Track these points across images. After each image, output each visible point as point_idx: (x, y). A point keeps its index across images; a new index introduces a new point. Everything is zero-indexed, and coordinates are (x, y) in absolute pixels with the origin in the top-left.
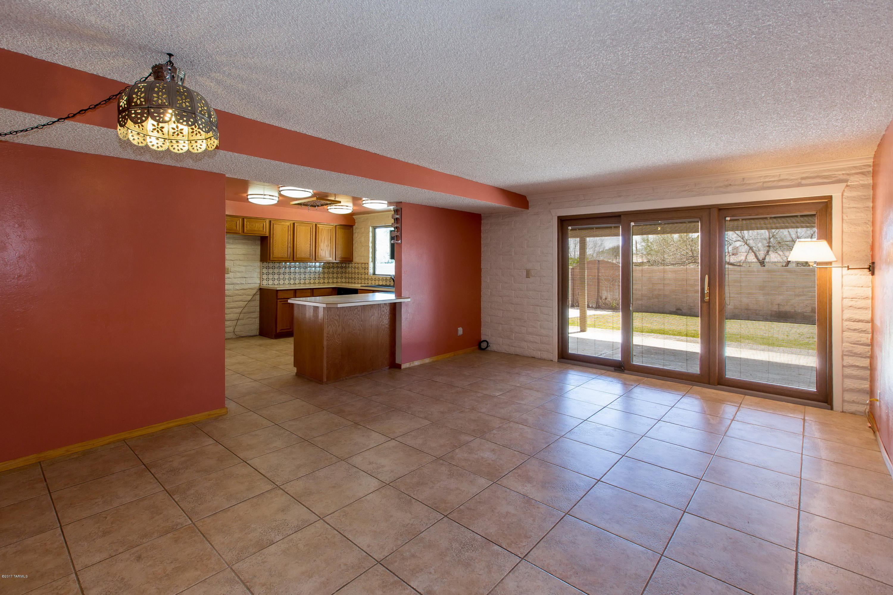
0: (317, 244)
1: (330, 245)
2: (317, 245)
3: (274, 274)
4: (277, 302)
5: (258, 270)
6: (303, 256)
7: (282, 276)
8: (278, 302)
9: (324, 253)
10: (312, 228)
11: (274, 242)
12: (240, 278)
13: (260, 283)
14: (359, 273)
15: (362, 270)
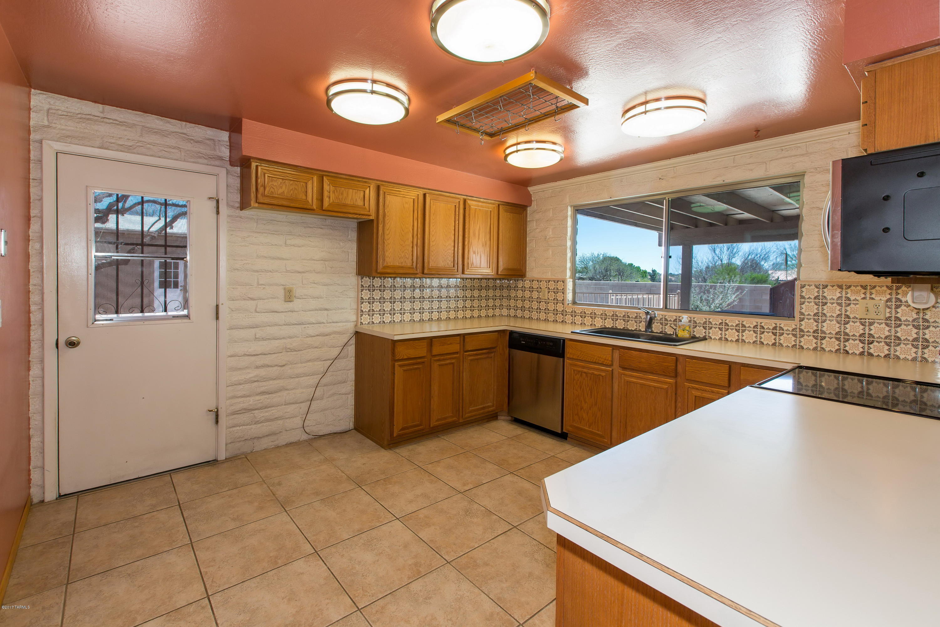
0: (466, 239)
1: (488, 243)
2: (466, 243)
3: (382, 300)
4: (394, 366)
5: (353, 294)
6: (441, 264)
7: (397, 306)
8: (397, 368)
9: (478, 259)
10: (457, 206)
11: (387, 232)
12: (316, 310)
13: (357, 321)
14: (540, 299)
15: (549, 294)
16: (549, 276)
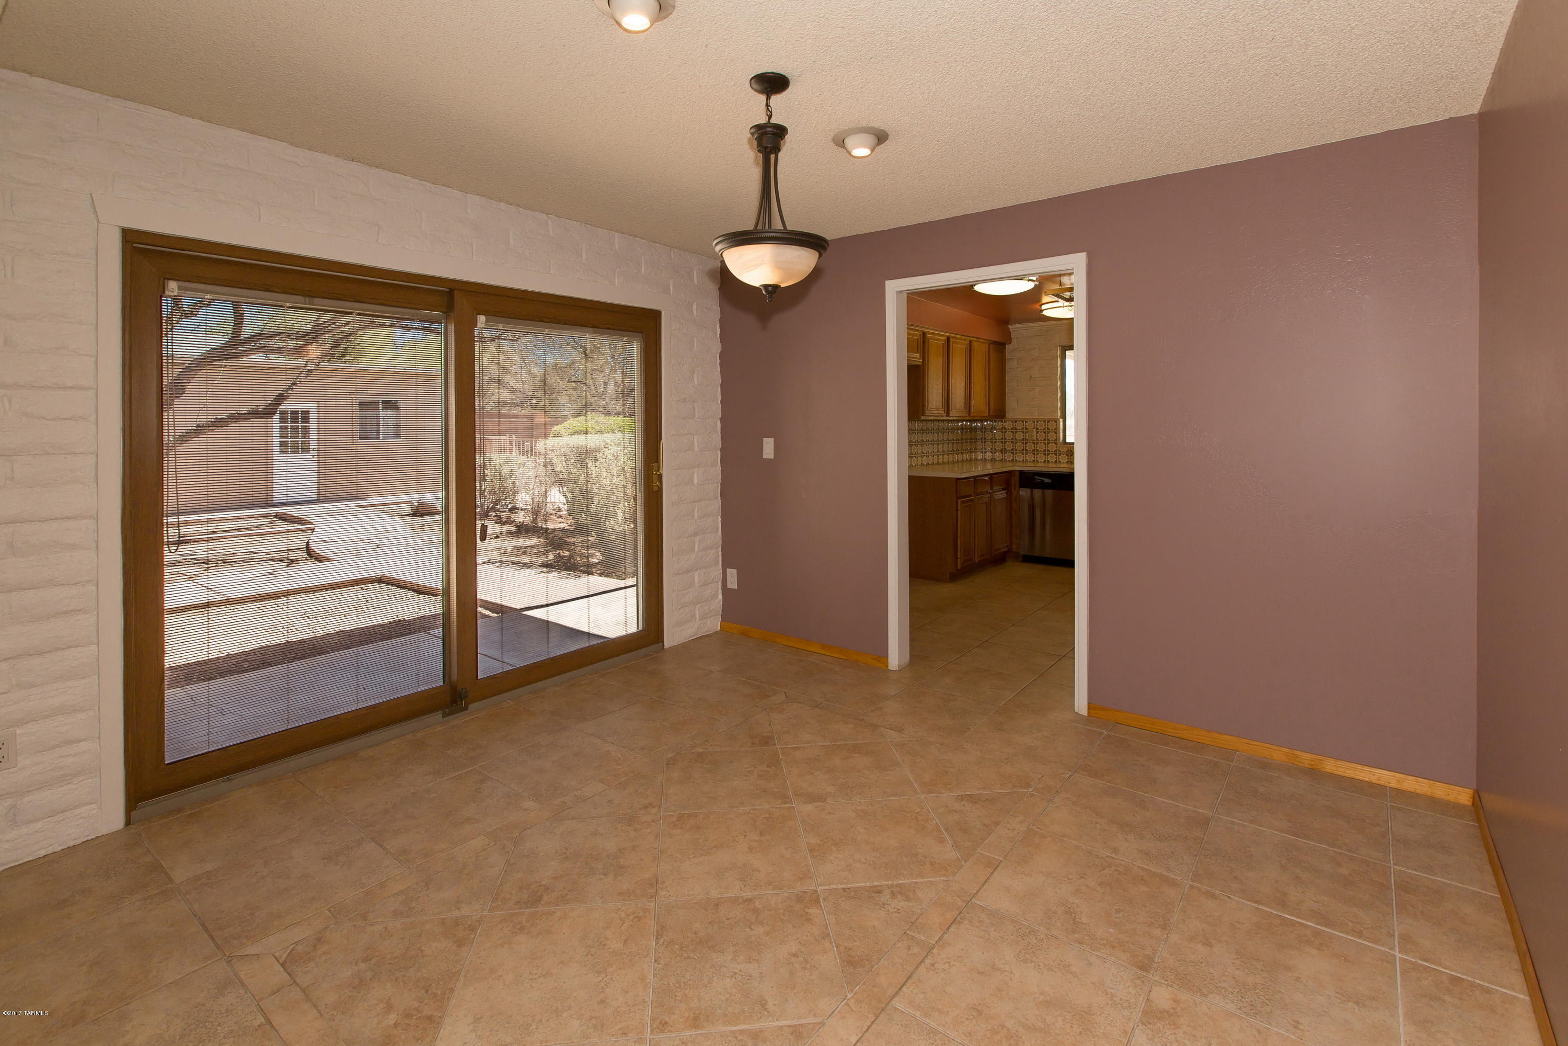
14: (1026, 439)
15: (1038, 435)
16: (1036, 416)
